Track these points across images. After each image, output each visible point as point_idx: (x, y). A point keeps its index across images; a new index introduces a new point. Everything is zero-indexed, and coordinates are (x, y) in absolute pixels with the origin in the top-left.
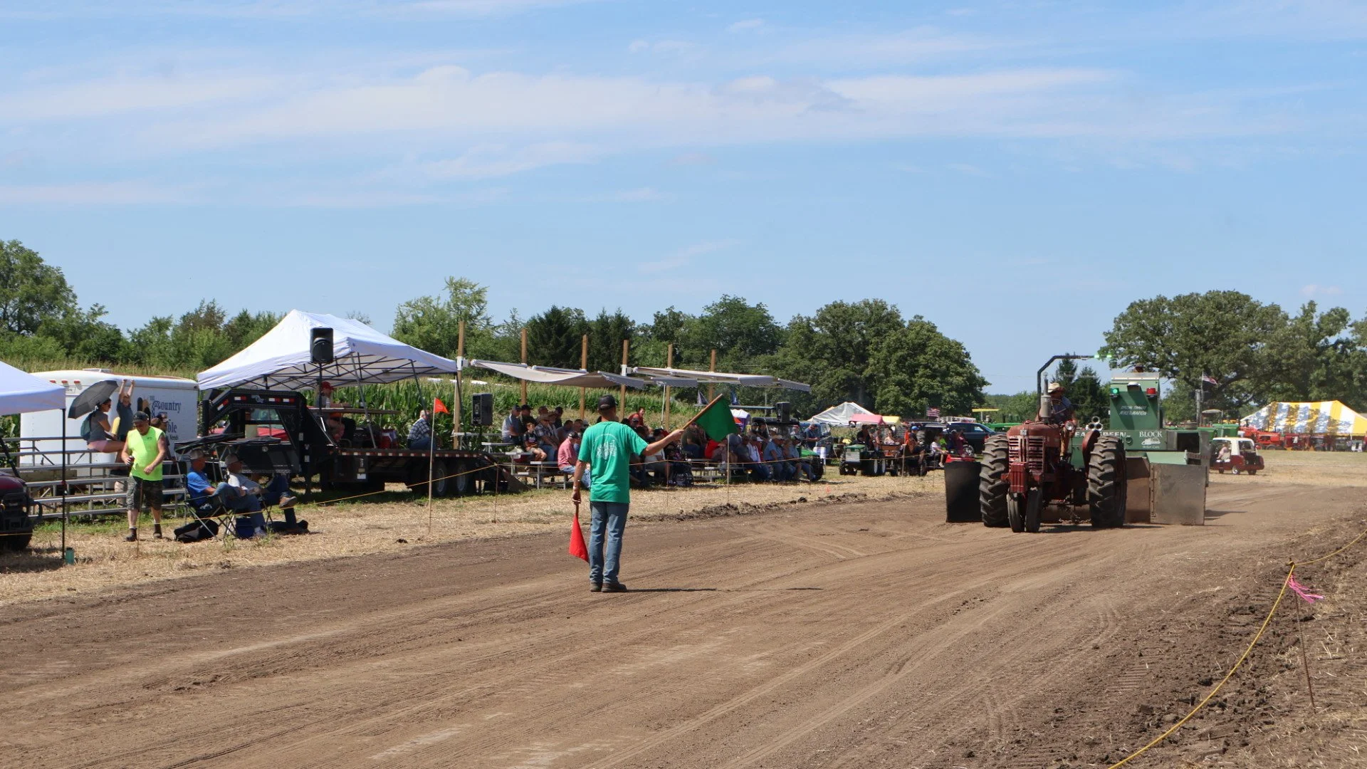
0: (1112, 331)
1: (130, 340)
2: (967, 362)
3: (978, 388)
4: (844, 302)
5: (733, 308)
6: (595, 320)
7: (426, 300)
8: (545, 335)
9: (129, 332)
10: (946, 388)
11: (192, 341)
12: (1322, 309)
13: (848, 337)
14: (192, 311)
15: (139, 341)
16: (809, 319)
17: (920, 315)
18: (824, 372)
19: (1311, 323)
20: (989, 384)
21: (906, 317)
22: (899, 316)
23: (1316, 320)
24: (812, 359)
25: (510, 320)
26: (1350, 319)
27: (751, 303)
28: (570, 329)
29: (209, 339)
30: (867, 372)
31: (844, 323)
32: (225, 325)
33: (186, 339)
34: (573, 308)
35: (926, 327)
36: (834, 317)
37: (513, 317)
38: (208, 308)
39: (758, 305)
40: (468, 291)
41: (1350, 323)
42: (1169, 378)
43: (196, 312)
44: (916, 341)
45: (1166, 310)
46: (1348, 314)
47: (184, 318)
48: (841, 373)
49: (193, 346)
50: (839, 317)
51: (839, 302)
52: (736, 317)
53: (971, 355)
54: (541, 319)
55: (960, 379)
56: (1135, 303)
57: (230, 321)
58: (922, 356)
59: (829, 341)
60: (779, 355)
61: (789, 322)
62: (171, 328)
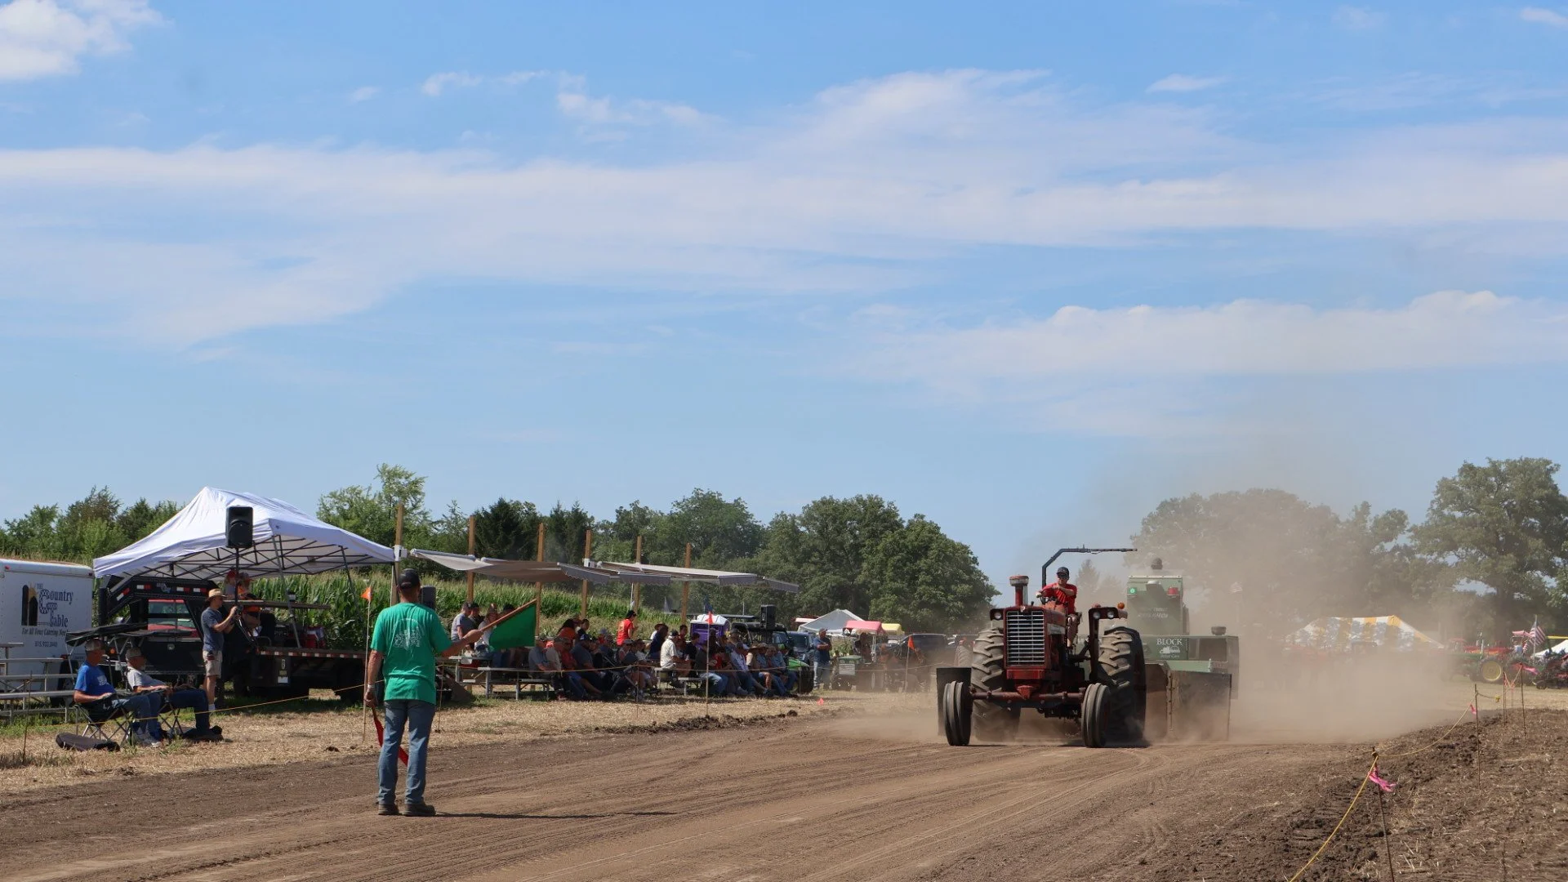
0: (1139, 534)
1: (7, 533)
2: (974, 568)
3: (986, 598)
4: (834, 498)
5: (707, 504)
6: (548, 515)
7: (355, 489)
8: (491, 532)
9: (7, 523)
10: (950, 597)
11: (82, 533)
12: (1378, 511)
13: (839, 538)
14: (82, 500)
15: (19, 534)
16: (793, 517)
17: (921, 513)
18: (811, 579)
19: (1365, 527)
20: (998, 593)
21: (905, 515)
22: (897, 515)
23: (1369, 524)
24: (799, 563)
25: (449, 514)
26: (1408, 523)
27: (728, 499)
28: (520, 525)
29: (101, 533)
30: (860, 579)
31: (834, 522)
32: (120, 517)
33: (74, 534)
34: (522, 502)
35: (927, 527)
36: (822, 515)
37: (453, 511)
38: (99, 497)
39: (735, 501)
40: (403, 481)
41: (1408, 527)
42: (1204, 588)
43: (87, 501)
44: (916, 543)
45: (1201, 510)
46: (1406, 517)
47: (72, 508)
48: (831, 579)
49: (82, 539)
50: (829, 515)
51: (828, 498)
52: (711, 515)
53: (978, 560)
54: (486, 513)
55: (966, 587)
56: (1166, 502)
57: (125, 512)
58: (923, 560)
59: (817, 542)
60: (759, 558)
61: (771, 520)
62: (56, 520)
